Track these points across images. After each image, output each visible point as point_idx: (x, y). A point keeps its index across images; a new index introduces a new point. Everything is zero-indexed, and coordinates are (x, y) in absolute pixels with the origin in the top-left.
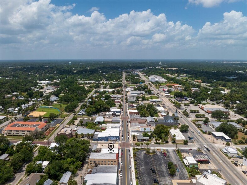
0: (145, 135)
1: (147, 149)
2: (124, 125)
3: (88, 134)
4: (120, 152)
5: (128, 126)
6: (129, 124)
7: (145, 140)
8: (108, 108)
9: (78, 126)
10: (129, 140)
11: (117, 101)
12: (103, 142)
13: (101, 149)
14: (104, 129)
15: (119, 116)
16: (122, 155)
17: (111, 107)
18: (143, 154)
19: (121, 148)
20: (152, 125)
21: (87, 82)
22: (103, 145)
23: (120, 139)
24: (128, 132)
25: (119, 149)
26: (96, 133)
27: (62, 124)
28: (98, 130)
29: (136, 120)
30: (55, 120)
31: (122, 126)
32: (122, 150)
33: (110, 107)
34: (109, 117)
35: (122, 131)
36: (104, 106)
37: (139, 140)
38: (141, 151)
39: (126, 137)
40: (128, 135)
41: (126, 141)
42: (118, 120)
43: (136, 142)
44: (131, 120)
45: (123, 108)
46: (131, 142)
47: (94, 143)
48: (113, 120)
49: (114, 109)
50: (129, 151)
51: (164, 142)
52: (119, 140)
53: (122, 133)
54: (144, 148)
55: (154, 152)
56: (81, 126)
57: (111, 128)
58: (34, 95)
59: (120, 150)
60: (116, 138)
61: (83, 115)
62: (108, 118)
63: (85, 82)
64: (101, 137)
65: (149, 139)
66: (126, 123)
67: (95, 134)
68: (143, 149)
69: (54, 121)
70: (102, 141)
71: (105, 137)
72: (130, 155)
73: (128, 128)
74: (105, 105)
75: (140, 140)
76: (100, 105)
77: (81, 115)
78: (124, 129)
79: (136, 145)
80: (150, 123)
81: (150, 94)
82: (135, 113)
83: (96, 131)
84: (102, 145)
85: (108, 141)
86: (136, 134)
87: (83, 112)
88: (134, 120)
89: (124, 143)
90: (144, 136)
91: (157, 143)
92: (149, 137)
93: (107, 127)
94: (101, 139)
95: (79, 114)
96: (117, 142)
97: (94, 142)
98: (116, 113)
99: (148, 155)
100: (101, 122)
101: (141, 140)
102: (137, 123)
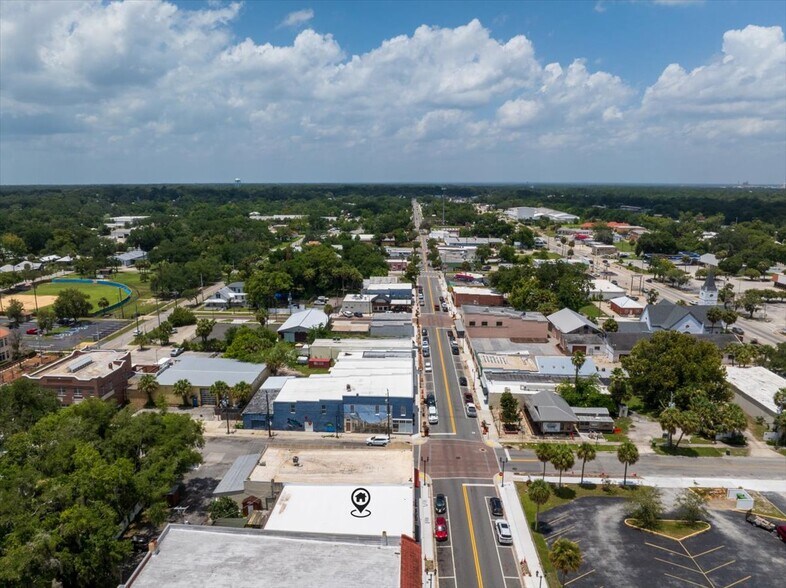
0: (576, 396)
1: (623, 486)
2: (435, 346)
3: (220, 386)
4: (427, 512)
5: (456, 351)
6: (462, 342)
7: (585, 427)
8: (354, 278)
9: (187, 349)
10: (475, 427)
11: (395, 264)
12: (309, 433)
13: (280, 486)
14: (325, 366)
15: (406, 309)
16: (441, 538)
17: (367, 276)
18: (615, 536)
19: (429, 480)
20: (590, 347)
21: (282, 217)
22: (303, 455)
23: (420, 420)
24: (464, 382)
25: (417, 486)
26: (271, 383)
27: (109, 339)
28: (286, 369)
29: (499, 324)
30: (90, 323)
31: (425, 354)
32: (440, 499)
33: (361, 276)
34: (356, 315)
35: (429, 378)
36: (335, 271)
37: (545, 428)
38: (582, 502)
39: (457, 408)
40: (469, 398)
41: (462, 433)
42: (402, 323)
43: (528, 436)
44: (472, 324)
45: (420, 287)
46: (494, 439)
47: (245, 441)
48: (375, 324)
49: (380, 282)
50: (497, 507)
51: (713, 437)
52: (414, 423)
53: (429, 387)
54: (597, 481)
55: (690, 516)
56: (202, 350)
57: (364, 356)
58: (49, 244)
59: (427, 493)
60: (396, 414)
61: (230, 305)
62: (349, 318)
63: (275, 217)
64: (293, 405)
65: (609, 419)
66: (443, 340)
67: (264, 387)
68: (592, 486)
69: (77, 329)
70: (301, 428)
71: (324, 405)
72: (507, 542)
73: (458, 360)
74: (339, 266)
75: (552, 423)
76: (316, 264)
77: (220, 305)
78: (437, 366)
79: (543, 459)
80: (580, 337)
81: (530, 248)
82: (483, 300)
83: (272, 371)
84: (289, 454)
85: (340, 429)
86: (516, 388)
87: (232, 295)
88: (485, 324)
89: (447, 443)
90: (572, 403)
91: (671, 449)
92: (605, 411)
93: (341, 356)
94: (296, 416)
95: (214, 304)
96: (398, 438)
97: (246, 433)
98: (391, 298)
99: (653, 539)
100: (313, 331)
101: (558, 428)
102: (505, 342)
